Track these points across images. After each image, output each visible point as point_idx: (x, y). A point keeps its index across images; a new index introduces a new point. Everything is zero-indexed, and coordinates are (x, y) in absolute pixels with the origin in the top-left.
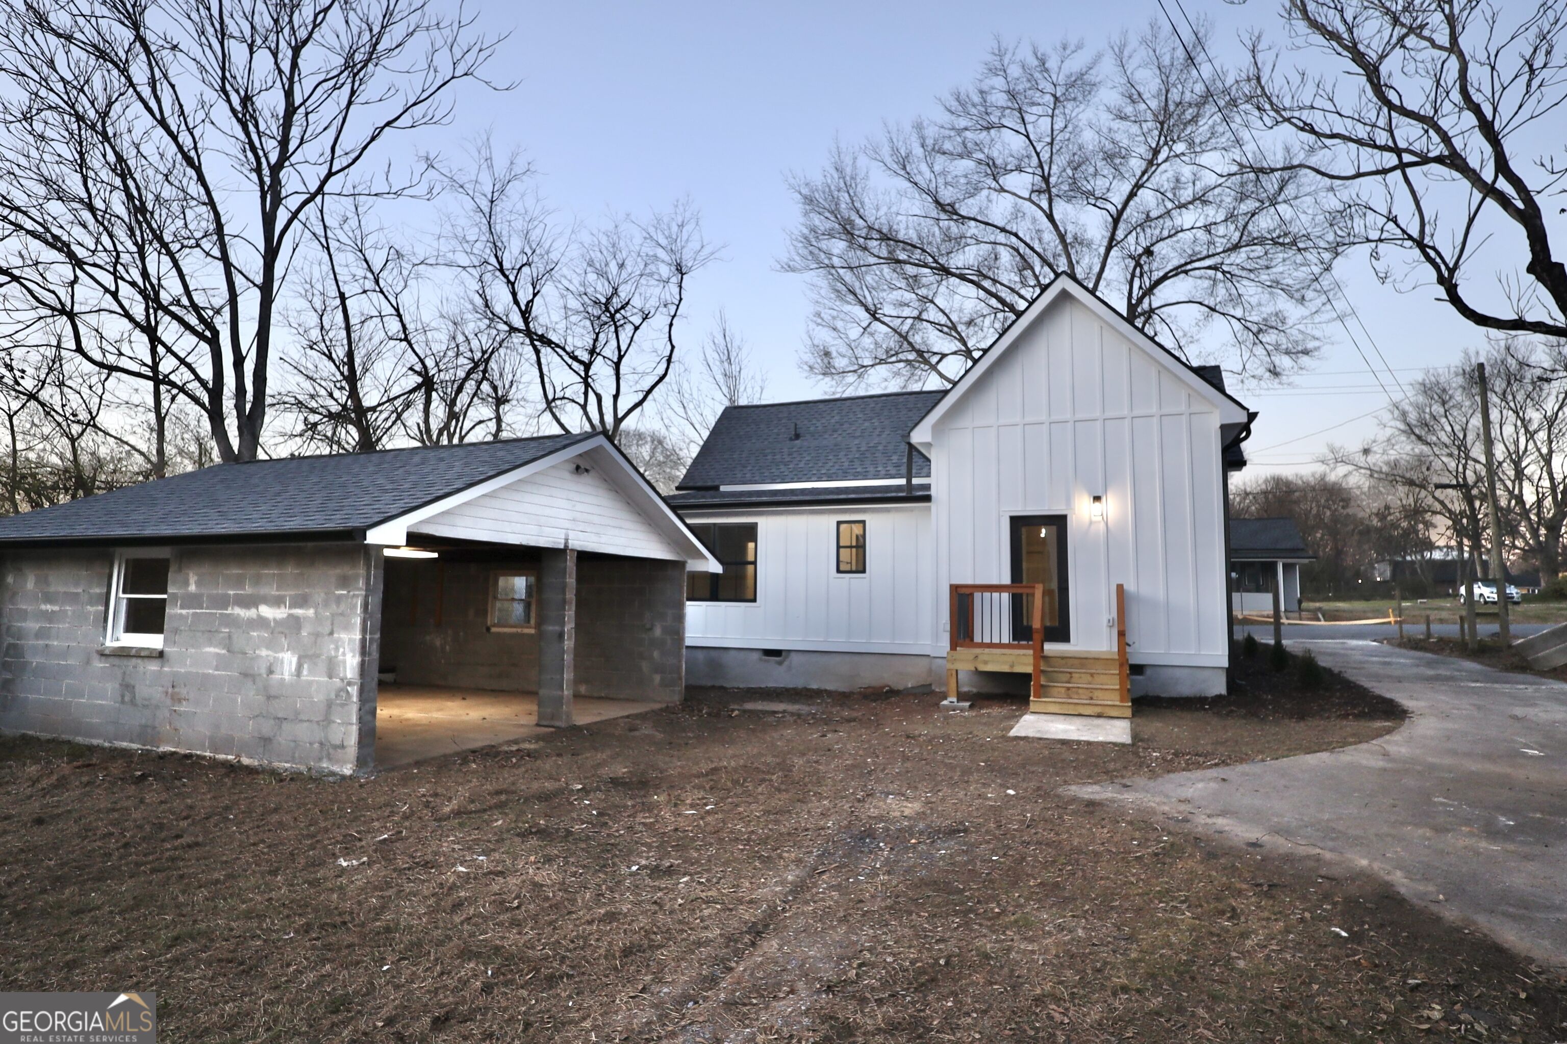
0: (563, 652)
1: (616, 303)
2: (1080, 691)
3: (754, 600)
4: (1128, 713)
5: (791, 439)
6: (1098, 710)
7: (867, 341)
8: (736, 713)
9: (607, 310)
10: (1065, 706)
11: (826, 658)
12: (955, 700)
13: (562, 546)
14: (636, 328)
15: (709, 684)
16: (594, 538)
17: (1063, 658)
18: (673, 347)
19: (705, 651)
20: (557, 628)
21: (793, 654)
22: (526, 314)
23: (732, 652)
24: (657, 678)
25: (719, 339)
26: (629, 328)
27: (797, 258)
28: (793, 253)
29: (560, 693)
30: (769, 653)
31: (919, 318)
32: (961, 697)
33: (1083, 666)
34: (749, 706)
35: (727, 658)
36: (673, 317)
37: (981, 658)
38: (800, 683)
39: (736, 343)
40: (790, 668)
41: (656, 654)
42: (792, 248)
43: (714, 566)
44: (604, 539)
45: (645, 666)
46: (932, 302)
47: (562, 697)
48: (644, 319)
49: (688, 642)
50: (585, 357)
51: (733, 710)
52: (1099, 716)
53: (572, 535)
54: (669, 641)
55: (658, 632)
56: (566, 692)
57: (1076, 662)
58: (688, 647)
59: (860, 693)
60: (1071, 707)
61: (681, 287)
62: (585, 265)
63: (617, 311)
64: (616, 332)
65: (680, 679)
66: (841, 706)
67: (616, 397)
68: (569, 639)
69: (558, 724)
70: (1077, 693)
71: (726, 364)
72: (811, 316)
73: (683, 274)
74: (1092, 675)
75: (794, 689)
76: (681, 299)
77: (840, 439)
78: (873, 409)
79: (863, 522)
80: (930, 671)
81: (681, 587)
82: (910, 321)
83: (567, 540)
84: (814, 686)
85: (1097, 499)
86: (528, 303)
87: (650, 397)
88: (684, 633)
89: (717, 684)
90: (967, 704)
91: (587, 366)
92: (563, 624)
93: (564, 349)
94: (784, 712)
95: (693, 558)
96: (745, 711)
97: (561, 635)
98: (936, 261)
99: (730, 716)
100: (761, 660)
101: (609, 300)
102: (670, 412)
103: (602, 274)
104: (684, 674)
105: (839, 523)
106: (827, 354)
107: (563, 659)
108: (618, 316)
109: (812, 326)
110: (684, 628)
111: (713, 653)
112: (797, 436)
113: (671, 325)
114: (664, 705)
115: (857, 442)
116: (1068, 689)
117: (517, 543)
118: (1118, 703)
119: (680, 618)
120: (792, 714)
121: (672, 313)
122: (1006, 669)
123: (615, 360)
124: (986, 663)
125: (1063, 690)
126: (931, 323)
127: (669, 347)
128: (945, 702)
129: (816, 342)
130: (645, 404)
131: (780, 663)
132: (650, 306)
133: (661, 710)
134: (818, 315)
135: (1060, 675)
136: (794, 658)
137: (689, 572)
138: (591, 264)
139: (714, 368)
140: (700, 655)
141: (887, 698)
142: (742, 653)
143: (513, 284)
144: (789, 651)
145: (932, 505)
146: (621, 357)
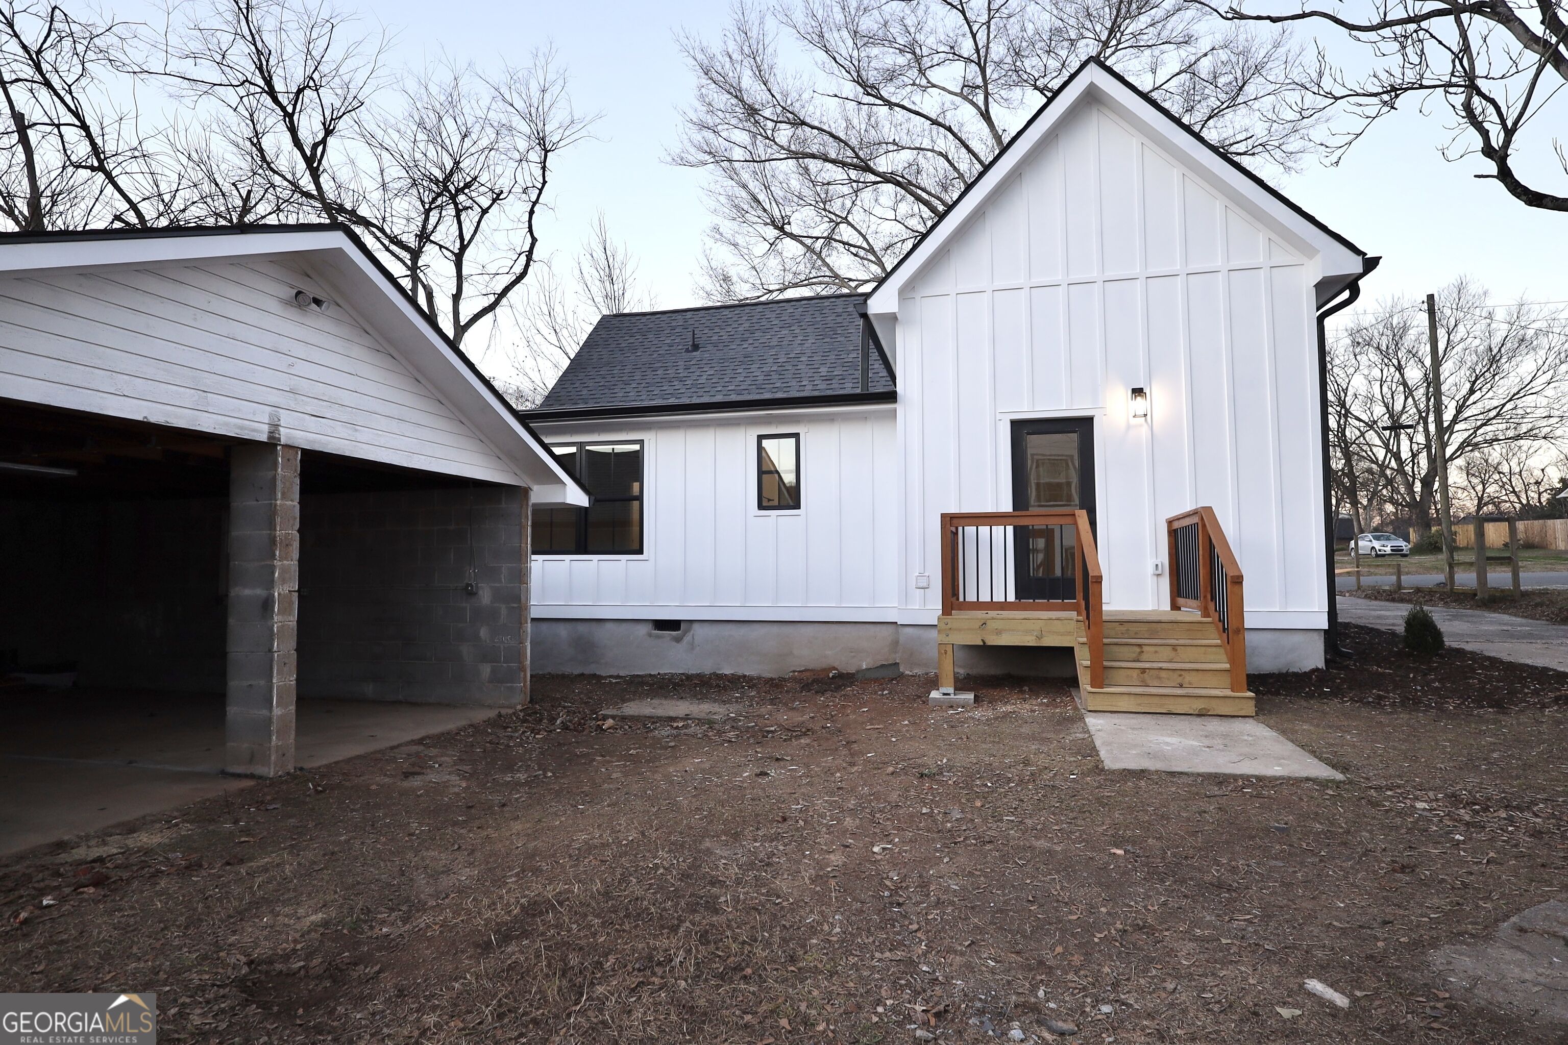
0: (271, 636)
1: (458, 180)
2: (1163, 674)
3: (640, 551)
4: (1250, 708)
5: (687, 351)
6: (1198, 705)
7: (773, 262)
8: (610, 722)
9: (446, 188)
10: (1145, 700)
11: (743, 630)
12: (951, 690)
13: (264, 438)
14: (485, 211)
15: (577, 672)
16: (342, 431)
17: (1121, 622)
18: (534, 240)
19: (568, 626)
20: (260, 592)
21: (696, 626)
22: (313, 164)
23: (609, 625)
24: (486, 670)
25: (599, 254)
26: (474, 214)
27: (693, 150)
28: (686, 142)
29: (265, 712)
30: (662, 625)
31: (829, 239)
32: (961, 685)
33: (1153, 634)
34: (632, 708)
35: (601, 634)
36: (535, 204)
37: (992, 625)
38: (706, 667)
39: (619, 257)
40: (692, 646)
41: (484, 632)
42: (685, 136)
43: (575, 496)
44: (364, 435)
45: (466, 650)
46: (845, 220)
47: (269, 720)
48: (494, 201)
49: (535, 613)
50: (413, 243)
51: (605, 718)
52: (1200, 715)
53: (286, 419)
54: (504, 611)
55: (485, 596)
56: (277, 711)
57: (1144, 627)
58: (533, 619)
59: (794, 679)
60: (1156, 700)
61: (544, 168)
62: (415, 128)
63: (459, 191)
64: (458, 216)
65: (522, 669)
66: (772, 701)
67: (457, 298)
68: (282, 612)
69: (260, 770)
70: (1159, 678)
71: (607, 284)
72: (708, 231)
73: (547, 152)
74: (1174, 647)
75: (699, 676)
76: (545, 182)
77: (750, 349)
78: (791, 315)
79: (796, 436)
80: (896, 643)
81: (522, 528)
82: (821, 241)
83: (274, 427)
84: (728, 671)
85: (1138, 392)
86: (315, 146)
87: (504, 301)
88: (527, 599)
89: (588, 671)
90: (970, 696)
91: (416, 254)
92: (270, 584)
93: (382, 230)
94: (687, 717)
95: (540, 482)
96: (624, 718)
97: (267, 605)
98: (857, 157)
99: (599, 727)
100: (650, 635)
101: (448, 177)
102: (538, 338)
103: (435, 137)
104: (528, 662)
105: (760, 438)
106: (726, 279)
107: (270, 650)
108: (461, 198)
109: (710, 242)
110: (527, 591)
111: (581, 628)
112: (696, 347)
113: (532, 212)
114: (492, 714)
115: (773, 352)
116: (1143, 670)
117: (139, 418)
118: (1228, 693)
119: (521, 576)
120: (700, 722)
121: (534, 199)
122: (1029, 641)
123: (456, 248)
124: (999, 632)
125: (1135, 674)
126: (844, 243)
127: (529, 240)
128: (934, 694)
129: (714, 265)
130: (498, 309)
131: (678, 640)
132: (504, 183)
133: (489, 722)
134: (717, 229)
135: (1125, 649)
136: (697, 629)
137: (534, 505)
138: (421, 124)
139: (594, 290)
140: (563, 631)
141: (838, 688)
142: (624, 627)
143: (291, 116)
144: (691, 622)
145: (899, 407)
146: (463, 248)
